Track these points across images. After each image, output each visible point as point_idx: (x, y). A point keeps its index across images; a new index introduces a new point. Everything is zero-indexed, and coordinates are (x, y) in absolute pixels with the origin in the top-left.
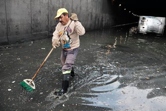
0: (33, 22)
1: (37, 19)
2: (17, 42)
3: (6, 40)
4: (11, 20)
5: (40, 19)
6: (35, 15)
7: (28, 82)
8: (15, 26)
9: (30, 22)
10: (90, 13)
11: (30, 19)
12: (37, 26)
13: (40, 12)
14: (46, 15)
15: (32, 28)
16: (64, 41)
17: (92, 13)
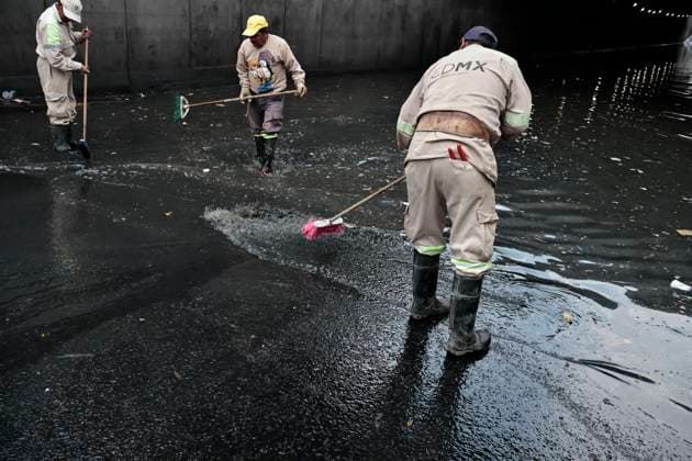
0: (195, 36)
1: (206, 30)
2: (152, 87)
3: (125, 82)
4: (138, 31)
5: (217, 29)
6: (200, 18)
7: (184, 110)
8: (147, 45)
9: (186, 36)
10: (400, 7)
11: (187, 28)
12: (206, 49)
13: (216, 8)
14: (234, 17)
15: (192, 54)
16: (261, 79)
17: (406, 6)
